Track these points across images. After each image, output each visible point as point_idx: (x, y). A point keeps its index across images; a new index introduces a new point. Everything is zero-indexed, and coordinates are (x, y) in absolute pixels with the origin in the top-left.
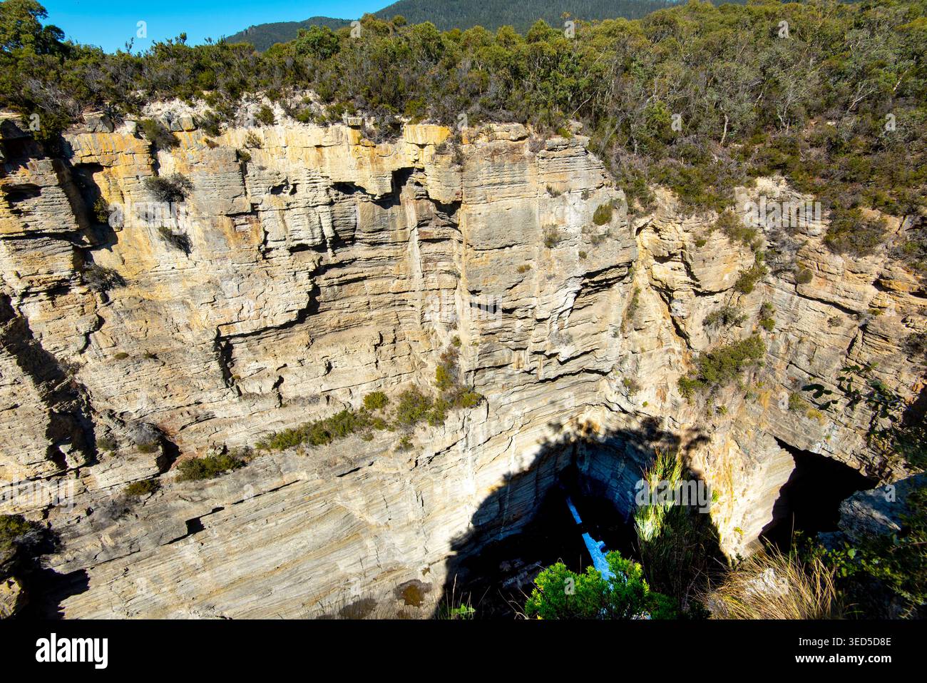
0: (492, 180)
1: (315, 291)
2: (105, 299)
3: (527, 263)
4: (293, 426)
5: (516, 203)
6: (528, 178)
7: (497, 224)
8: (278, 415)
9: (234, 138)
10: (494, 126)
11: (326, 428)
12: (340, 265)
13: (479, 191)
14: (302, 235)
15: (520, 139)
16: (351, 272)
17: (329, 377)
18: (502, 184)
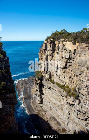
0: (81, 53)
1: (66, 65)
2: (52, 58)
3: (84, 71)
4: (59, 83)
5: (85, 58)
6: (87, 54)
7: (80, 61)
8: (58, 80)
9: (64, 43)
10: (83, 44)
11: (61, 86)
12: (70, 62)
13: (79, 54)
14: (66, 56)
15: (87, 47)
16: (71, 64)
17: (64, 79)
18: (82, 54)
